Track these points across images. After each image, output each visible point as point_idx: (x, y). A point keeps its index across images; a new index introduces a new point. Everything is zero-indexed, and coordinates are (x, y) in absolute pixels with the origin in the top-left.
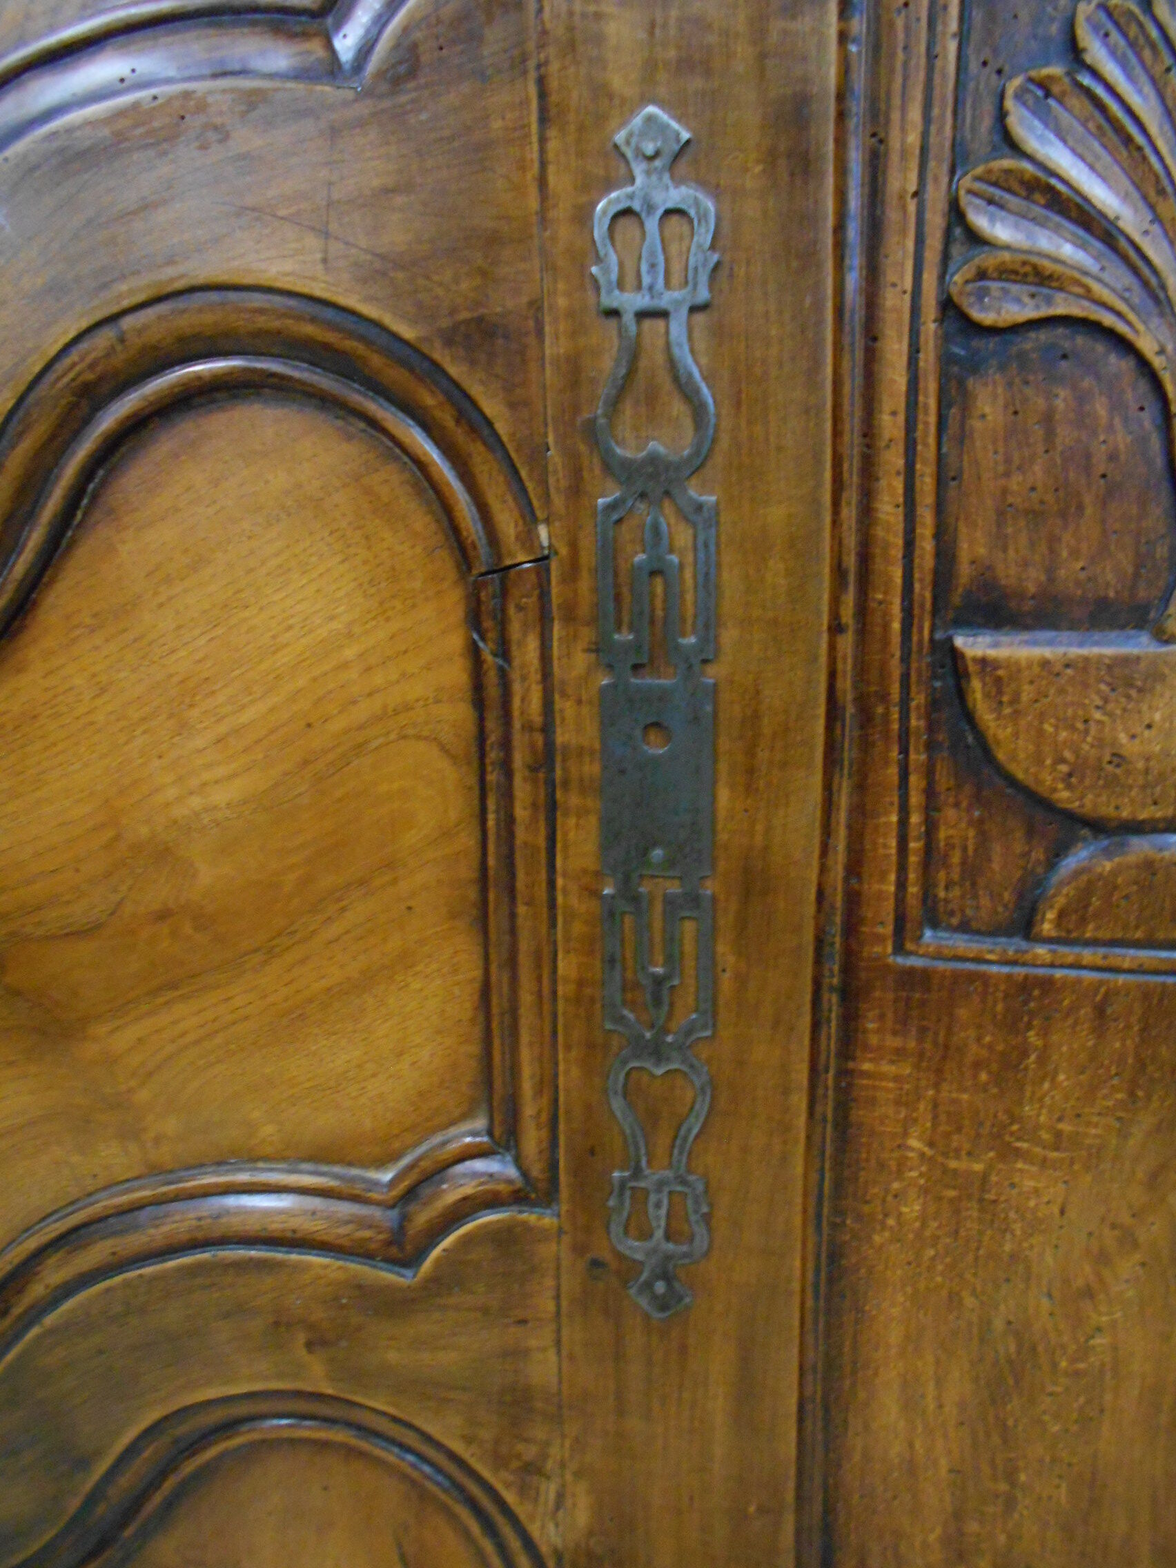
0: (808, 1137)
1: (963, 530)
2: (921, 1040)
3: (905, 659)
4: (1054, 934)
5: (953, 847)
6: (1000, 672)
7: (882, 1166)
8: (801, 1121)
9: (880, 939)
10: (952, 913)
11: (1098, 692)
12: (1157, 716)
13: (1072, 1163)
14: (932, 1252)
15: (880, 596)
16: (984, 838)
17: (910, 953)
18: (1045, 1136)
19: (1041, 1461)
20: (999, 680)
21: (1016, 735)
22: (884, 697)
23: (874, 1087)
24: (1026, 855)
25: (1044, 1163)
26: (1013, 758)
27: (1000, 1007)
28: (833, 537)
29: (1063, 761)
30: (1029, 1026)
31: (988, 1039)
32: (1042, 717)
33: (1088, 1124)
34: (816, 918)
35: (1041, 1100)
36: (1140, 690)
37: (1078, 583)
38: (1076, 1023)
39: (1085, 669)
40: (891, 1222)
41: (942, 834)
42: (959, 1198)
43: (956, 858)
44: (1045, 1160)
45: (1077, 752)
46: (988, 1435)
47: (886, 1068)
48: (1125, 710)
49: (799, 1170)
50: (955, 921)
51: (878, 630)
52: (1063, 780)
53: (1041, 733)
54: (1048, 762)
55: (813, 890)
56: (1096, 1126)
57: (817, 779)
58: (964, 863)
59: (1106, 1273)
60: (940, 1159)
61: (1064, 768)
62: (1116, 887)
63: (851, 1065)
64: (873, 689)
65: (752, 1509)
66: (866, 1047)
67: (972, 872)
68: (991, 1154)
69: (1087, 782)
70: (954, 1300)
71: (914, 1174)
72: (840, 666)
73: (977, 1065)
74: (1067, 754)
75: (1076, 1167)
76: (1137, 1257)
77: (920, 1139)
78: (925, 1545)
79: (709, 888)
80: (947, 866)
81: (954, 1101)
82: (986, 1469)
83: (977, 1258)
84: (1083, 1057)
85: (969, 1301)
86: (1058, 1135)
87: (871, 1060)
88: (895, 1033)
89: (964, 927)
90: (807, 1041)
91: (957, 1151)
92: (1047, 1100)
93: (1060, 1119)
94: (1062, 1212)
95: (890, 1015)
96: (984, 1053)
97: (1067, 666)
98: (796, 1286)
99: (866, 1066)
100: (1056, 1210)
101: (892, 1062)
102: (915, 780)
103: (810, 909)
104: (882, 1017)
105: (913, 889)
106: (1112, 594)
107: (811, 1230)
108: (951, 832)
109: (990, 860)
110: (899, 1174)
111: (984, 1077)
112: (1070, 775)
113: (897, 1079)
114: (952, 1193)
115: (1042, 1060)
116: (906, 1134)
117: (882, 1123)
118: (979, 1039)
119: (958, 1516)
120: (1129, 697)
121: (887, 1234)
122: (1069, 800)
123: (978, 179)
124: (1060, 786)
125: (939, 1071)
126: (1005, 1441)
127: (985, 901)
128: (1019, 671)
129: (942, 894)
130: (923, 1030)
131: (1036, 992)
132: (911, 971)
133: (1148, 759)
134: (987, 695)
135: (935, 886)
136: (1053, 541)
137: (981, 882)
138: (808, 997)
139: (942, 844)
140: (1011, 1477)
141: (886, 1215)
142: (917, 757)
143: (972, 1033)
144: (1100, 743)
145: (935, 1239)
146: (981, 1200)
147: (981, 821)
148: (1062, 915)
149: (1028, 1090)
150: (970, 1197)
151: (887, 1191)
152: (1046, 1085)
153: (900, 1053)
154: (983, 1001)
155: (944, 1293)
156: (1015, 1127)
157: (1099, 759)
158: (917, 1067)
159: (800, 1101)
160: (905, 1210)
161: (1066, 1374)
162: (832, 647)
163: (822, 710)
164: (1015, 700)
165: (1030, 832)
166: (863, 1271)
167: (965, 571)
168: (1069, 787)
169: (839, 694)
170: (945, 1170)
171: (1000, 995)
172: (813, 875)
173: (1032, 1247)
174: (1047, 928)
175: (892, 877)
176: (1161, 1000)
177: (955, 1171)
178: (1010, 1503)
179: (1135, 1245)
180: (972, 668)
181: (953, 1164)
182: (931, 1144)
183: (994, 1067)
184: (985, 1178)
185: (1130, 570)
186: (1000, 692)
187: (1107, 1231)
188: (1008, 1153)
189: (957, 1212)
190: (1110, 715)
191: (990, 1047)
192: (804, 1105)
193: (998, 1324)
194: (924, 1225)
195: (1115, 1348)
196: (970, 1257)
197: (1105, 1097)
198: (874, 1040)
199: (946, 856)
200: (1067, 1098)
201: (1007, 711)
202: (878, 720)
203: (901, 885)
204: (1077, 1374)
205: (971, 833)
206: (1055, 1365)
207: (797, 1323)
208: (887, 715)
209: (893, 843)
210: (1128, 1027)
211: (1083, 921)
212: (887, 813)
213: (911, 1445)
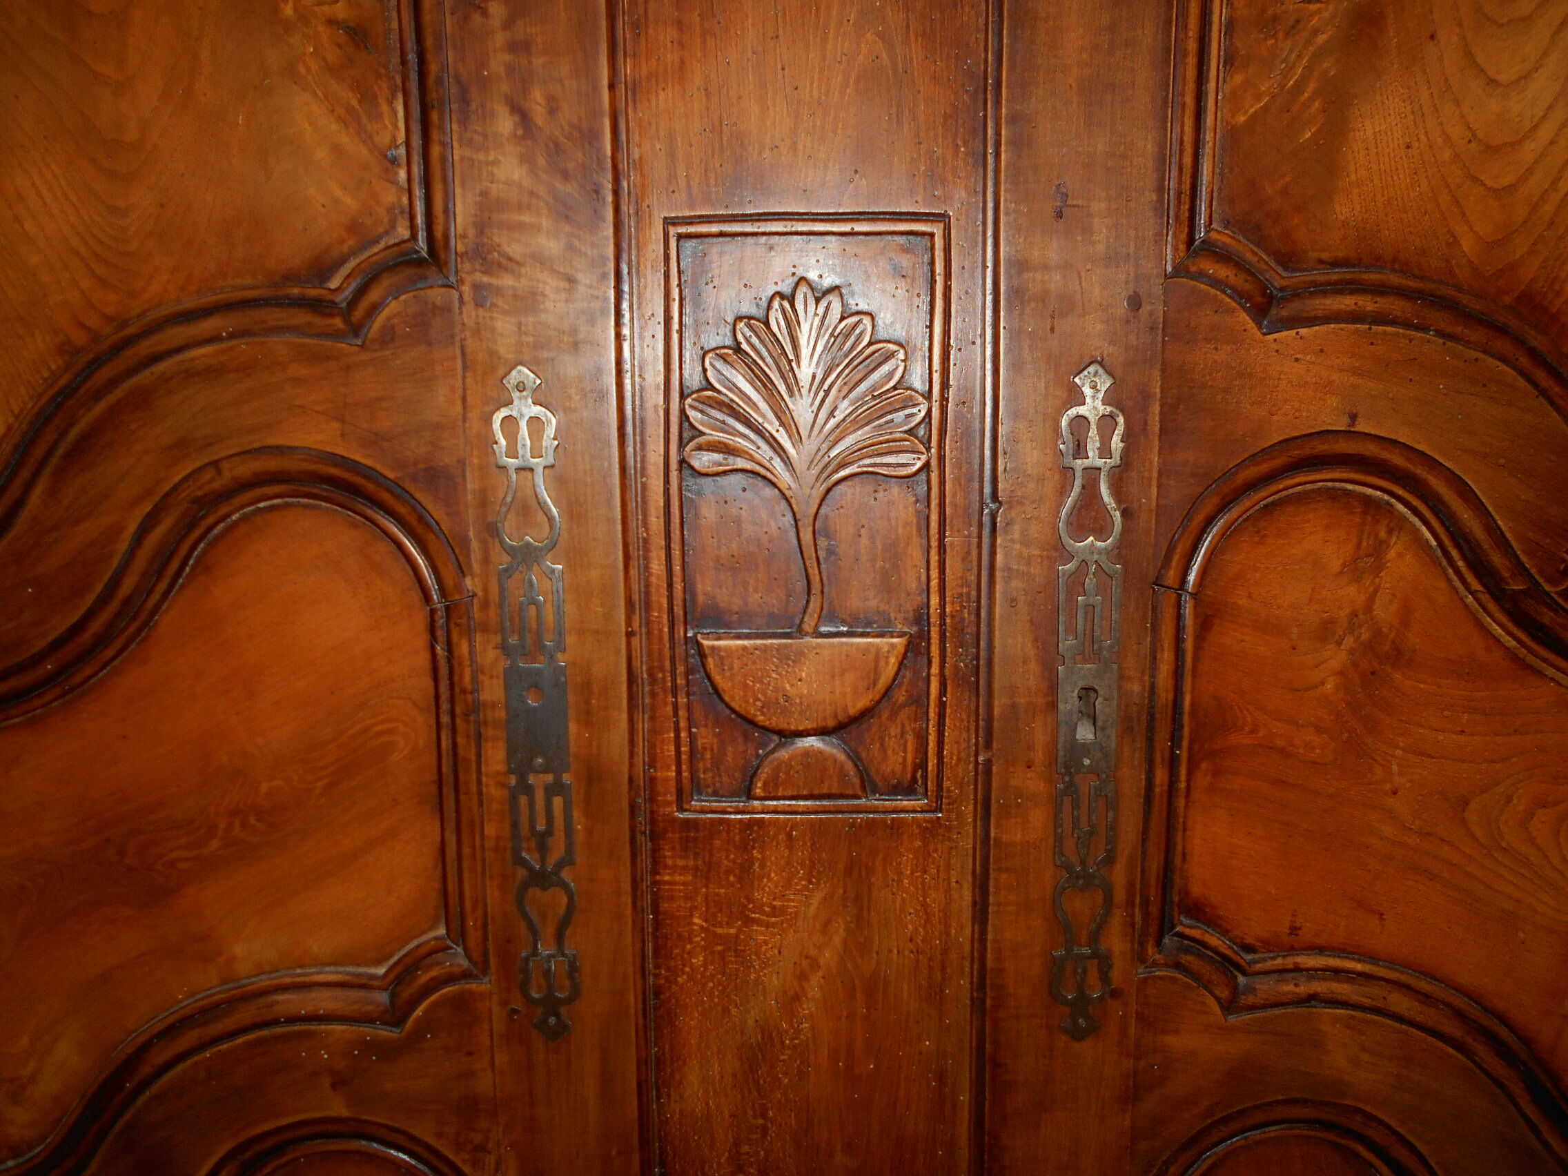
0: (634, 921)
1: (699, 578)
2: (695, 859)
3: (672, 648)
4: (762, 795)
5: (705, 749)
6: (722, 654)
7: (680, 936)
8: (629, 911)
9: (668, 803)
10: (708, 786)
11: (773, 663)
12: (804, 675)
13: (782, 923)
14: (711, 985)
15: (656, 614)
16: (722, 743)
17: (686, 810)
18: (767, 909)
19: (780, 1102)
20: (721, 658)
21: (733, 687)
22: (662, 669)
23: (672, 890)
24: (745, 752)
25: (768, 925)
26: (733, 698)
27: (737, 838)
28: (625, 586)
29: (759, 700)
30: (754, 848)
31: (732, 856)
32: (745, 676)
33: (789, 900)
34: (629, 793)
35: (763, 889)
36: (794, 661)
37: (760, 605)
38: (778, 843)
39: (765, 651)
40: (687, 969)
41: (700, 742)
42: (724, 951)
43: (708, 755)
44: (768, 922)
45: (765, 695)
46: (750, 1092)
47: (678, 878)
48: (787, 672)
49: (629, 940)
50: (710, 790)
51: (656, 632)
52: (759, 710)
53: (746, 685)
54: (751, 701)
55: (626, 776)
56: (793, 901)
57: (625, 716)
58: (712, 758)
59: (805, 985)
60: (712, 928)
61: (759, 704)
62: (792, 767)
63: (658, 877)
64: (656, 664)
65: (614, 1153)
66: (666, 867)
67: (718, 762)
68: (739, 923)
69: (772, 710)
70: (726, 1011)
71: (698, 939)
72: (634, 654)
73: (728, 872)
74: (760, 696)
75: (785, 925)
76: (820, 974)
77: (699, 917)
78: (719, 1164)
79: (567, 778)
80: (703, 759)
81: (718, 894)
82: (750, 1113)
83: (736, 986)
84: (782, 862)
85: (734, 1011)
86: (774, 907)
87: (669, 874)
88: (681, 857)
89: (715, 793)
90: (629, 865)
91: (720, 923)
92: (767, 889)
93: (774, 899)
94: (780, 953)
95: (678, 847)
96: (731, 864)
97: (756, 649)
98: (632, 1011)
99: (667, 878)
100: (776, 951)
101: (680, 874)
102: (682, 713)
103: (625, 787)
104: (673, 849)
105: (685, 774)
106: (776, 611)
107: (639, 976)
108: (704, 741)
109: (726, 755)
110: (690, 942)
111: (732, 879)
112: (762, 707)
113: (684, 884)
114: (719, 948)
115: (762, 867)
116: (691, 916)
117: (678, 911)
118: (727, 857)
119: (736, 1144)
120: (789, 666)
121: (685, 977)
122: (763, 721)
123: (693, 400)
124: (758, 713)
125: (707, 878)
126: (759, 1093)
127: (726, 779)
128: (732, 652)
129: (702, 776)
130: (696, 854)
131: (755, 828)
132: (687, 821)
133: (801, 698)
134: (716, 666)
135: (697, 771)
136: (745, 583)
137: (722, 768)
138: (628, 839)
139: (700, 748)
140: (764, 1115)
141: (684, 965)
142: (682, 700)
143: (724, 855)
144: (776, 690)
145: (713, 976)
146: (736, 950)
147: (719, 734)
148: (765, 784)
149: (756, 883)
150: (729, 949)
151: (683, 951)
152: (765, 880)
153: (685, 868)
154: (728, 834)
155: (719, 1008)
156: (751, 906)
157: (777, 699)
158: (695, 876)
159: (627, 899)
160: (694, 961)
161: (789, 1048)
162: (629, 644)
163: (624, 678)
164: (731, 668)
165: (746, 738)
166: (673, 1001)
167: (701, 598)
168: (763, 714)
169: (634, 669)
170: (715, 934)
171: (737, 831)
172: (626, 769)
173: (765, 975)
174: (758, 791)
175: (674, 768)
176: (820, 828)
177: (720, 934)
178: (765, 1130)
179: (819, 967)
180: (707, 652)
181: (719, 931)
182: (706, 921)
183: (737, 872)
184: (737, 936)
185: (784, 598)
186: (723, 664)
187: (804, 961)
188: (749, 921)
189: (723, 959)
190: (779, 674)
191: (734, 862)
192: (630, 901)
193: (751, 1022)
194: (706, 969)
195: (813, 1028)
196: (733, 984)
197: (796, 884)
198: (669, 862)
199: (702, 754)
200: (776, 887)
201: (728, 674)
202: (660, 681)
203: (679, 772)
204: (795, 1046)
205: (716, 741)
206: (783, 1043)
207: (633, 1033)
208: (664, 678)
209: (673, 748)
210: (805, 843)
211: (776, 787)
212: (668, 732)
213: (707, 1104)
